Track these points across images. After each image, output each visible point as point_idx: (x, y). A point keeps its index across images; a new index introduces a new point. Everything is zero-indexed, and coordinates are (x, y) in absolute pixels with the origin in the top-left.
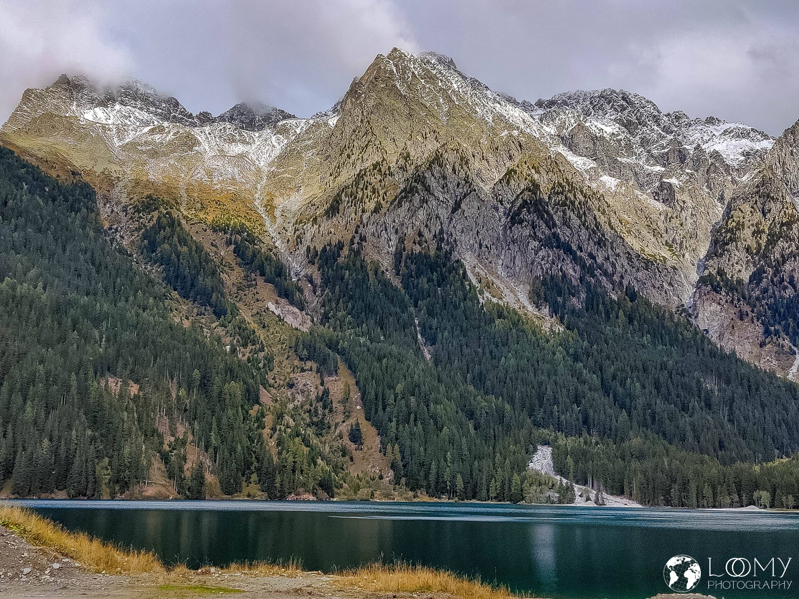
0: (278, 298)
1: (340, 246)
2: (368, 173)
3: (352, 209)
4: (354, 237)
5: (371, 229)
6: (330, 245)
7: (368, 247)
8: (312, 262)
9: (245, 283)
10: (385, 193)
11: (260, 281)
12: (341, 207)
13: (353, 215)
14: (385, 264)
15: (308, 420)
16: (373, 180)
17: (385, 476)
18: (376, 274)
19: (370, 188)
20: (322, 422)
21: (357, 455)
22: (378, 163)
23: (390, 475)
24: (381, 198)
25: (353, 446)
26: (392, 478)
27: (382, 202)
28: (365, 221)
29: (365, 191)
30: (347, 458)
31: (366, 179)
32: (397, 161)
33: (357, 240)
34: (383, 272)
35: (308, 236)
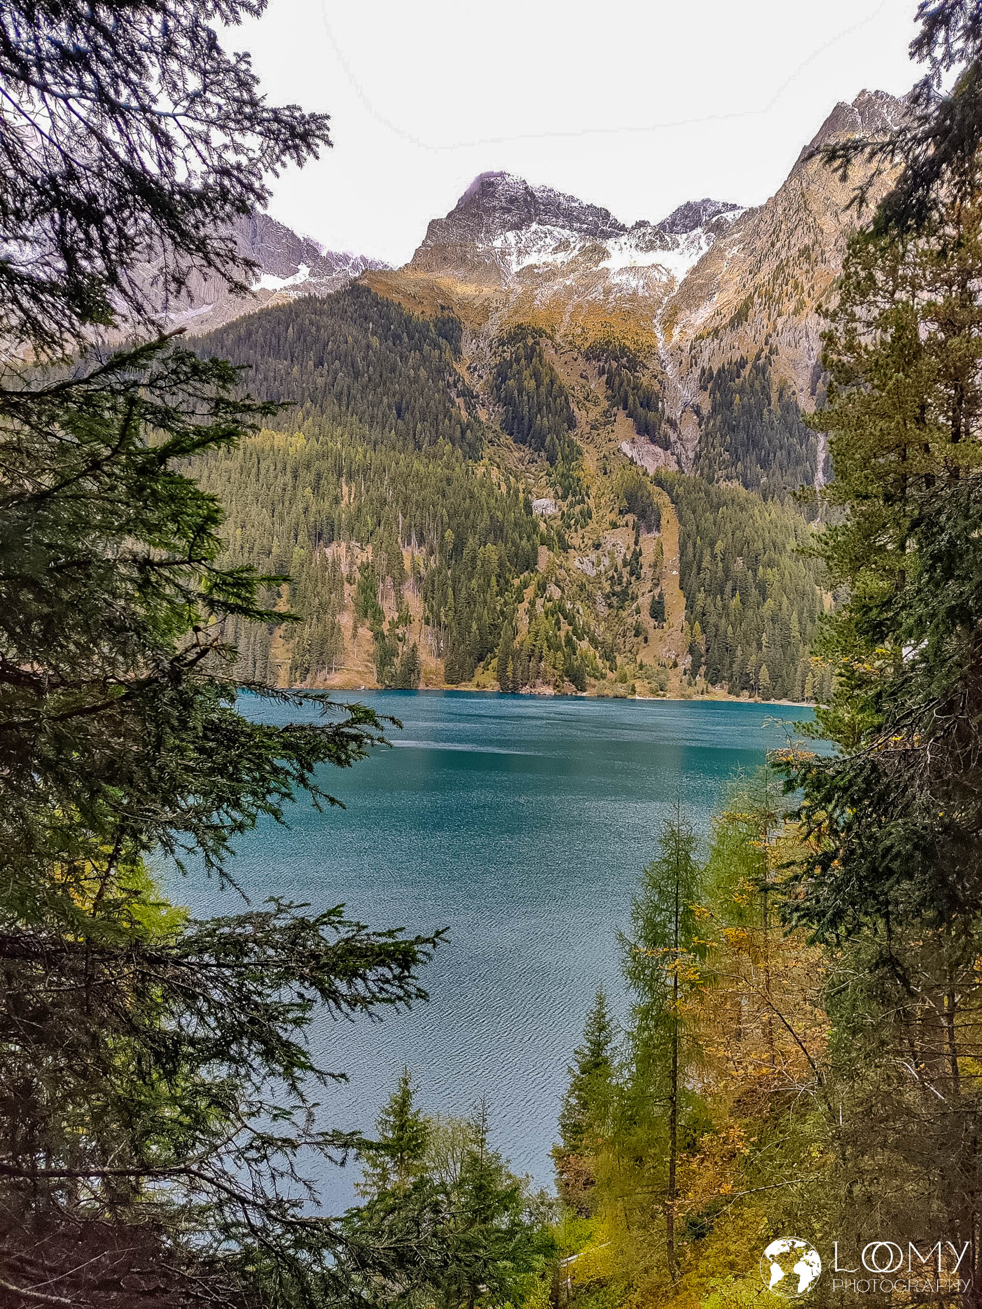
0: (636, 437)
1: (742, 364)
2: (791, 263)
3: (765, 314)
4: (762, 350)
5: (787, 336)
6: (730, 363)
7: (780, 360)
8: (704, 388)
9: (602, 420)
10: (812, 287)
11: (621, 415)
12: (751, 313)
13: (765, 321)
14: (800, 382)
15: (608, 589)
16: (797, 272)
17: (680, 663)
18: (781, 395)
19: (791, 282)
20: (624, 592)
21: (653, 634)
22: (807, 248)
23: (686, 661)
24: (805, 294)
25: (653, 622)
26: (688, 666)
27: (806, 299)
28: (779, 327)
29: (785, 288)
30: (641, 638)
31: (787, 271)
32: (836, 241)
33: (767, 351)
34: (794, 393)
35: (706, 354)
